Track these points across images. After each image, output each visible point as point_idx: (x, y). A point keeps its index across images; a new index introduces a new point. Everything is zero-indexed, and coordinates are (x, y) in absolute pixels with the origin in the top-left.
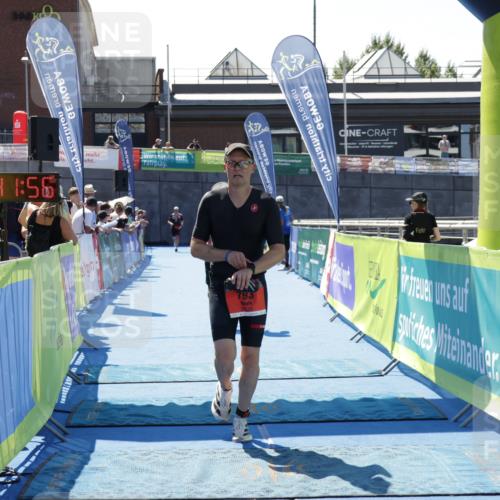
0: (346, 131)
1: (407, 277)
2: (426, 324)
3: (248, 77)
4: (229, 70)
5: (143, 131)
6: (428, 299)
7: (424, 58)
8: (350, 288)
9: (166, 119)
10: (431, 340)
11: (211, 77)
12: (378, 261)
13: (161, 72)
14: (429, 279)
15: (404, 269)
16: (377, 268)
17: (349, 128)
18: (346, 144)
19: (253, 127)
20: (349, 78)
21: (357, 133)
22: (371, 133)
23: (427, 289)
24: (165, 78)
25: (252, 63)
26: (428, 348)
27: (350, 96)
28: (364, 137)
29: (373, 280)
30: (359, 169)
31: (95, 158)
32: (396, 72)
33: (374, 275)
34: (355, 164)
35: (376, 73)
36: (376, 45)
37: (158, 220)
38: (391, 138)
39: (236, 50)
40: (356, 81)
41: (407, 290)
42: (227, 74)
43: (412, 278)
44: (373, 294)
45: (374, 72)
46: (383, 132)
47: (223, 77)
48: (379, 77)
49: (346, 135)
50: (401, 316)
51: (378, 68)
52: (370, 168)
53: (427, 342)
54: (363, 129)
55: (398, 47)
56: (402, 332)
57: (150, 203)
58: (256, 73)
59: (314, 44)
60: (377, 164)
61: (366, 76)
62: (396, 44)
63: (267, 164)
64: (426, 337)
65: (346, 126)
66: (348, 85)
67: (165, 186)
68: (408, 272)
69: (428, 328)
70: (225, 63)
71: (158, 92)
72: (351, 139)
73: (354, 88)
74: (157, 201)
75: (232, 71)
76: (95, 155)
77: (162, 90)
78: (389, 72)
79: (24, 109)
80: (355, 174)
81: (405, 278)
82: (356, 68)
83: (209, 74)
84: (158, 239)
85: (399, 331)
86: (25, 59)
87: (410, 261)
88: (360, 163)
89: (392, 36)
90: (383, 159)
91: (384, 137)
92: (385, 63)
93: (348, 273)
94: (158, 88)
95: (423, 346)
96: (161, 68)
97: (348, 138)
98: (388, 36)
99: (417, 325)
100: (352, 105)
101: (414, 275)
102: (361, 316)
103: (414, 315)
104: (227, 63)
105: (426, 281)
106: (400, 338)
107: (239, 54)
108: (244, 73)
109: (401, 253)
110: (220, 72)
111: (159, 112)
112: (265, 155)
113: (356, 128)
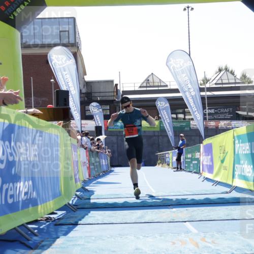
0: (207, 110)
1: (238, 145)
2: (248, 164)
3: (158, 86)
4: (148, 83)
5: (108, 113)
6: (249, 152)
7: (244, 76)
8: (211, 164)
9: (120, 107)
10: (251, 171)
11: (140, 87)
12: (224, 144)
13: (116, 85)
14: (249, 142)
15: (237, 142)
16: (223, 148)
17: (208, 109)
18: (207, 116)
19: (160, 104)
20: (208, 85)
21: (212, 111)
22: (219, 111)
23: (248, 147)
24: (119, 88)
25: (160, 80)
26: (250, 175)
27: (209, 93)
28: (216, 113)
29: (222, 155)
30: (214, 127)
31: (86, 126)
32: (231, 81)
33: (222, 152)
34: (212, 124)
35: (221, 82)
36: (220, 70)
37: (117, 155)
38: (230, 113)
39: (152, 74)
40: (211, 86)
41: (238, 152)
42: (148, 85)
43: (241, 145)
44: (222, 161)
45: (220, 82)
46: (226, 110)
47: (147, 87)
48: (222, 84)
49: (207, 112)
50: (236, 165)
51: (222, 80)
52: (220, 126)
53: (249, 172)
54: (215, 109)
55: (232, 71)
56: (237, 173)
57: (112, 146)
58: (162, 84)
59: (190, 55)
60: (223, 124)
61: (216, 84)
62: (230, 70)
63: (169, 121)
64: (248, 170)
65: (207, 108)
66: (207, 88)
67: (120, 138)
68: (239, 143)
69: (249, 166)
70: (147, 80)
71: (115, 95)
72: (209, 114)
73: (210, 89)
74: (116, 145)
75: (151, 84)
76: (86, 124)
77: (117, 94)
78: (227, 81)
79: (52, 104)
80: (212, 129)
81: (237, 146)
82: (211, 81)
83: (139, 86)
84: (117, 164)
85: (236, 173)
86: (52, 80)
87: (239, 137)
88: (214, 124)
89: (228, 66)
90: (225, 122)
91: (226, 113)
92: (225, 77)
93: (210, 157)
94: (115, 93)
95: (247, 175)
96: (117, 83)
97: (208, 114)
98: (226, 67)
99: (244, 166)
100: (209, 98)
101: (242, 143)
102: (217, 174)
103: (242, 162)
104: (148, 80)
105: (247, 144)
106: (236, 176)
107: (154, 76)
108: (156, 84)
109: (235, 135)
110: (145, 85)
111: (116, 104)
112: (167, 117)
113: (212, 109)
